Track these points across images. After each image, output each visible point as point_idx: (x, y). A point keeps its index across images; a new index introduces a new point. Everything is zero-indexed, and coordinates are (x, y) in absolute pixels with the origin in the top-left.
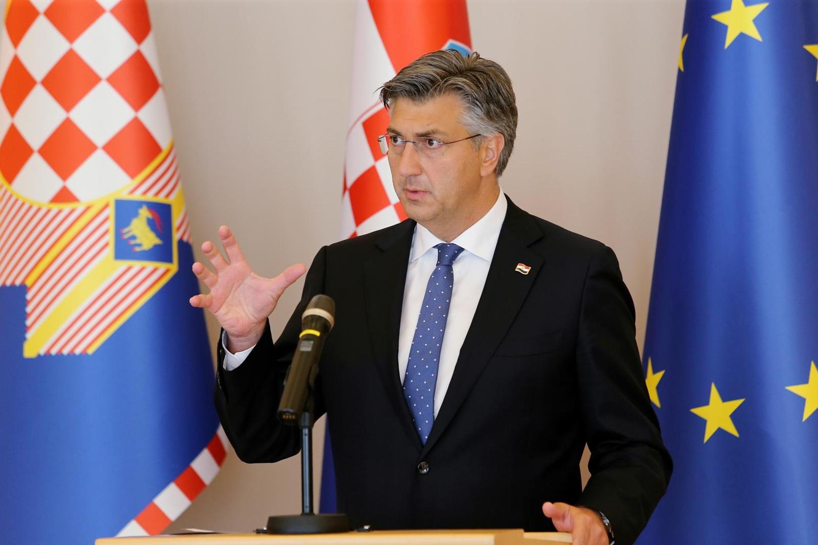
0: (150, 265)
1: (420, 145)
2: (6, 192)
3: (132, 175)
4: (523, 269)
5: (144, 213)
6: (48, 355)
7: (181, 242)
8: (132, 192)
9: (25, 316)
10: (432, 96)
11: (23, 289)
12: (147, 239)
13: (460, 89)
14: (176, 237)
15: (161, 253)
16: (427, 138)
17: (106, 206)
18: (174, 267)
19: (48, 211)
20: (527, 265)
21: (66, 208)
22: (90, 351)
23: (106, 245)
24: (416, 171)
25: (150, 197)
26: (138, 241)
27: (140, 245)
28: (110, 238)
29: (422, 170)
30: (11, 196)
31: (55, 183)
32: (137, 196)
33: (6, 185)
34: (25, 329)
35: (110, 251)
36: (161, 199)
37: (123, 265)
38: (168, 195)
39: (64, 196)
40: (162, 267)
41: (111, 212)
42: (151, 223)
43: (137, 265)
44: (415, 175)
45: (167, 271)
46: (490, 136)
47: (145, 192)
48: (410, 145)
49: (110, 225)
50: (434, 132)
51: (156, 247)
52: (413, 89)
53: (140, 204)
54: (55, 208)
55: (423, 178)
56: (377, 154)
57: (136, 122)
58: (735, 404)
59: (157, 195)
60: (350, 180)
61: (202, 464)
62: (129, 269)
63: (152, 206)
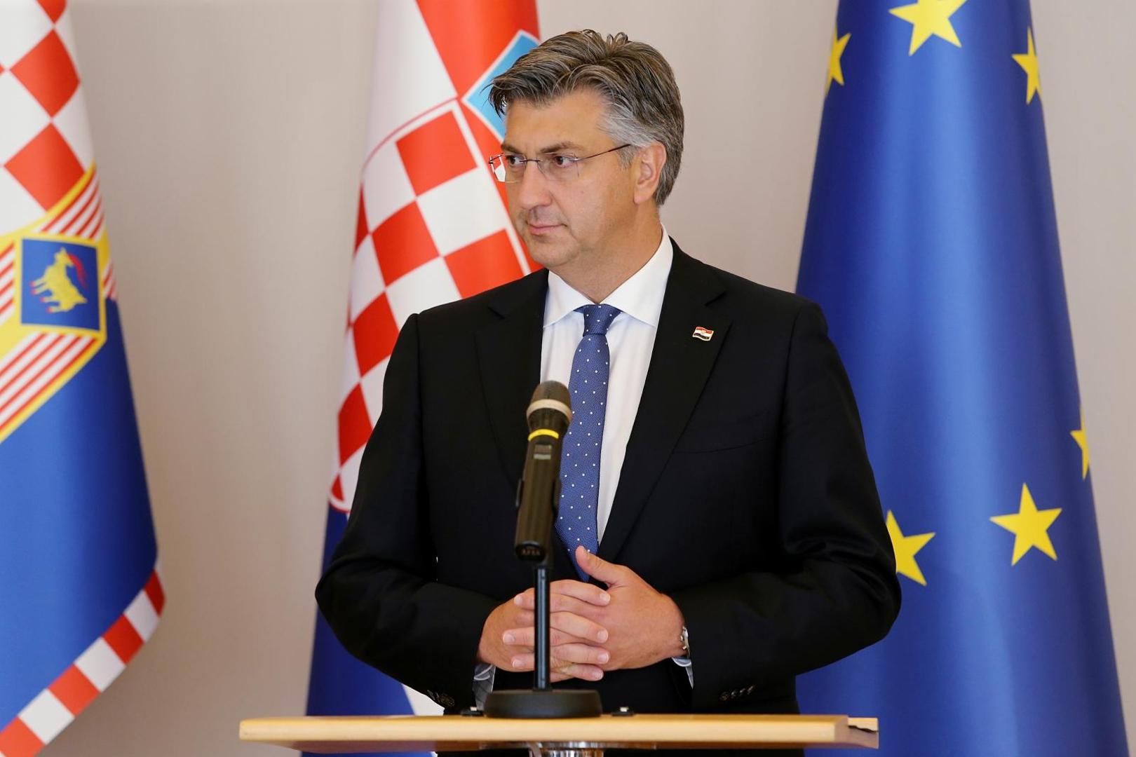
0: (71, 333)
1: (546, 164)
3: (47, 206)
4: (703, 334)
5: (63, 259)
7: (109, 301)
8: (46, 229)
10: (558, 95)
12: (67, 296)
13: (598, 81)
14: (103, 293)
15: (83, 317)
16: (553, 155)
17: (10, 248)
18: (101, 336)
20: (708, 328)
24: (544, 201)
25: (70, 237)
26: (54, 298)
27: (57, 304)
28: (16, 292)
29: (552, 199)
32: (53, 235)
35: (15, 311)
36: (84, 240)
38: (92, 235)
40: (87, 335)
41: (16, 256)
42: (71, 273)
43: (53, 332)
44: (543, 206)
45: (93, 341)
46: (645, 145)
47: (63, 231)
48: (532, 166)
49: (16, 274)
50: (563, 146)
51: (78, 306)
53: (57, 246)
55: (554, 209)
56: (419, 188)
57: (51, 136)
58: (921, 540)
59: (79, 233)
60: (374, 222)
61: (139, 612)
62: (41, 337)
63: (75, 251)
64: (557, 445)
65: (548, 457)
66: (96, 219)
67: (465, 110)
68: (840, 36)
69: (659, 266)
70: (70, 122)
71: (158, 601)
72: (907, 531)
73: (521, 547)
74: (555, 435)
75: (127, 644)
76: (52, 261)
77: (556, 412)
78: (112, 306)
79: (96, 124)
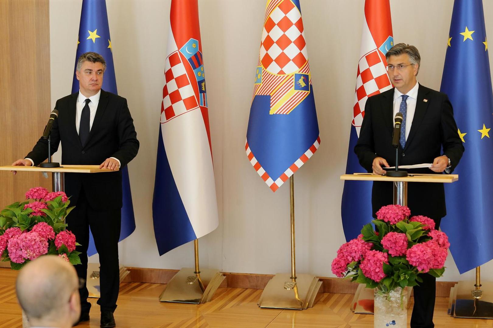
0: (304, 91)
1: (398, 67)
2: (265, 70)
3: (299, 68)
4: (426, 101)
5: (302, 77)
6: (276, 114)
7: (310, 85)
8: (299, 72)
9: (270, 104)
10: (401, 54)
11: (270, 96)
12: (303, 85)
13: (407, 52)
14: (310, 84)
15: (306, 88)
16: (400, 65)
17: (293, 75)
18: (309, 92)
19: (277, 76)
20: (426, 99)
21: (282, 76)
22: (288, 114)
23: (293, 86)
24: (398, 74)
25: (303, 73)
26: (301, 85)
27: (301, 86)
28: (294, 84)
29: (399, 74)
30: (266, 72)
31: (279, 69)
32: (301, 73)
33: (265, 69)
34: (270, 107)
35: (293, 87)
36: (306, 74)
37: (297, 91)
38: (308, 73)
39: (281, 72)
40: (307, 92)
41: (294, 77)
42: (304, 80)
43: (301, 91)
44: (397, 75)
45: (308, 93)
46: (416, 64)
47: (302, 72)
48: (396, 68)
49: (294, 80)
50: (402, 63)
51: (305, 86)
52: (396, 53)
53: (302, 75)
54: (279, 76)
55: (400, 76)
56: (370, 65)
57: (301, 54)
58: (464, 134)
59: (305, 73)
60: (361, 72)
61: (316, 144)
62: (299, 92)
63: (304, 76)
64: (400, 125)
65: (399, 127)
66: (308, 70)
67: (379, 51)
68: (450, 38)
69: (416, 87)
70: (304, 52)
71: (319, 142)
72: (462, 133)
73: (394, 145)
74: (400, 123)
75: (314, 150)
76: (300, 78)
77: (400, 118)
78: (311, 86)
79: (308, 51)
